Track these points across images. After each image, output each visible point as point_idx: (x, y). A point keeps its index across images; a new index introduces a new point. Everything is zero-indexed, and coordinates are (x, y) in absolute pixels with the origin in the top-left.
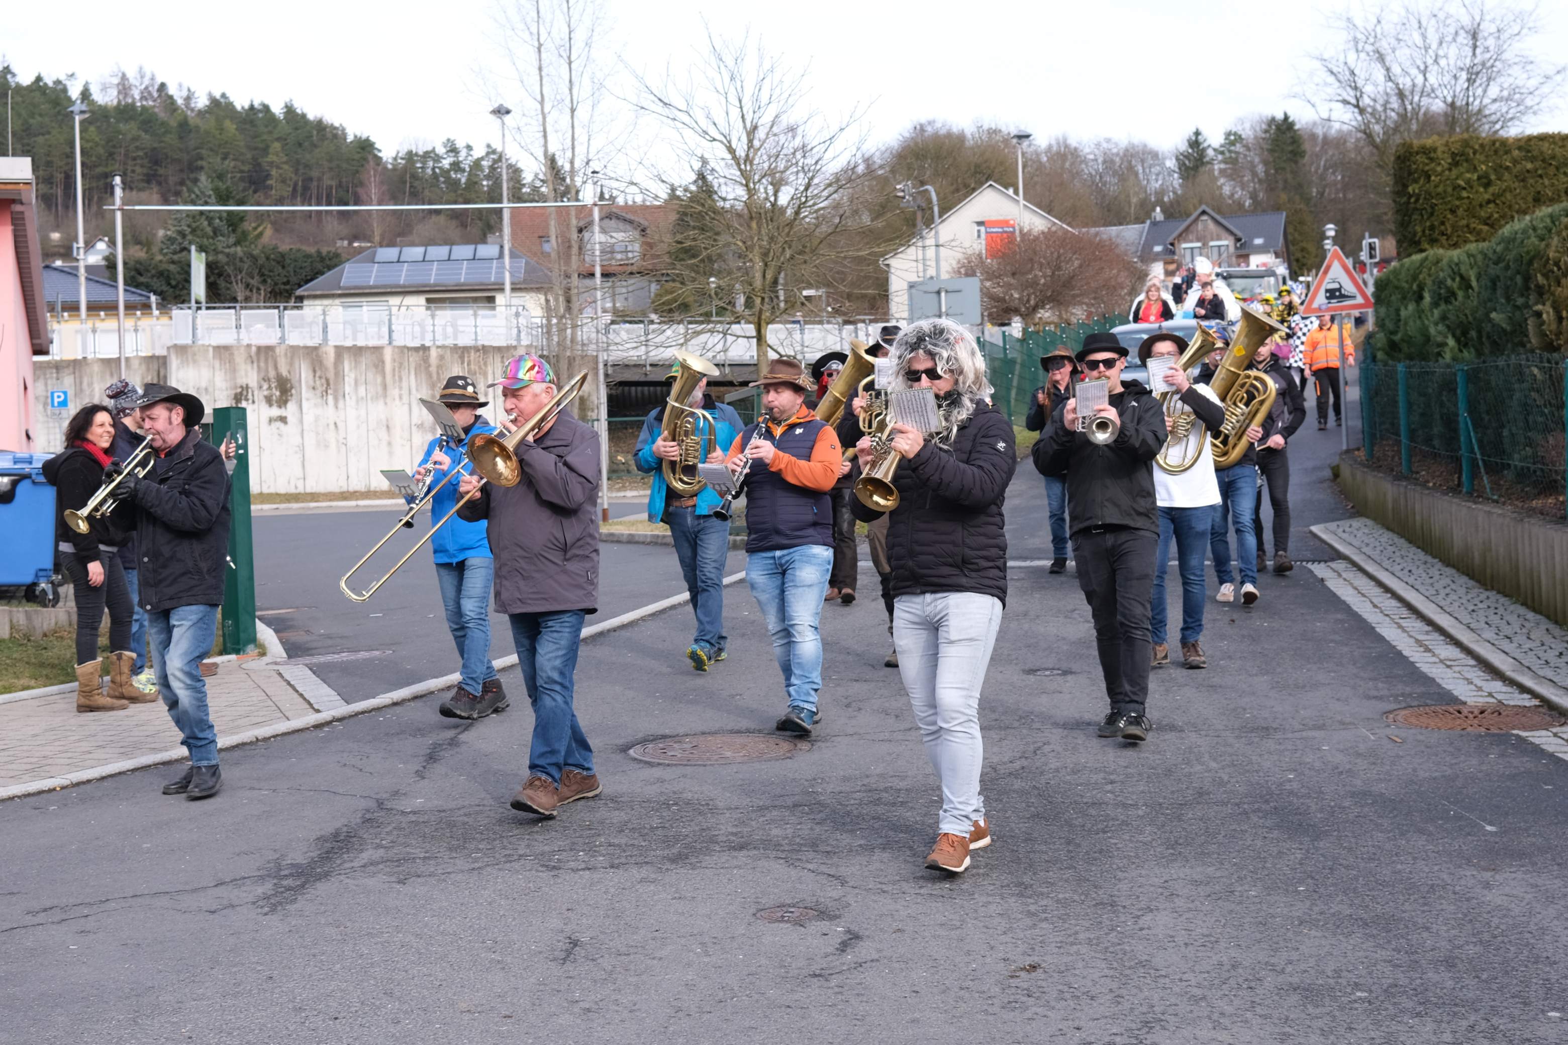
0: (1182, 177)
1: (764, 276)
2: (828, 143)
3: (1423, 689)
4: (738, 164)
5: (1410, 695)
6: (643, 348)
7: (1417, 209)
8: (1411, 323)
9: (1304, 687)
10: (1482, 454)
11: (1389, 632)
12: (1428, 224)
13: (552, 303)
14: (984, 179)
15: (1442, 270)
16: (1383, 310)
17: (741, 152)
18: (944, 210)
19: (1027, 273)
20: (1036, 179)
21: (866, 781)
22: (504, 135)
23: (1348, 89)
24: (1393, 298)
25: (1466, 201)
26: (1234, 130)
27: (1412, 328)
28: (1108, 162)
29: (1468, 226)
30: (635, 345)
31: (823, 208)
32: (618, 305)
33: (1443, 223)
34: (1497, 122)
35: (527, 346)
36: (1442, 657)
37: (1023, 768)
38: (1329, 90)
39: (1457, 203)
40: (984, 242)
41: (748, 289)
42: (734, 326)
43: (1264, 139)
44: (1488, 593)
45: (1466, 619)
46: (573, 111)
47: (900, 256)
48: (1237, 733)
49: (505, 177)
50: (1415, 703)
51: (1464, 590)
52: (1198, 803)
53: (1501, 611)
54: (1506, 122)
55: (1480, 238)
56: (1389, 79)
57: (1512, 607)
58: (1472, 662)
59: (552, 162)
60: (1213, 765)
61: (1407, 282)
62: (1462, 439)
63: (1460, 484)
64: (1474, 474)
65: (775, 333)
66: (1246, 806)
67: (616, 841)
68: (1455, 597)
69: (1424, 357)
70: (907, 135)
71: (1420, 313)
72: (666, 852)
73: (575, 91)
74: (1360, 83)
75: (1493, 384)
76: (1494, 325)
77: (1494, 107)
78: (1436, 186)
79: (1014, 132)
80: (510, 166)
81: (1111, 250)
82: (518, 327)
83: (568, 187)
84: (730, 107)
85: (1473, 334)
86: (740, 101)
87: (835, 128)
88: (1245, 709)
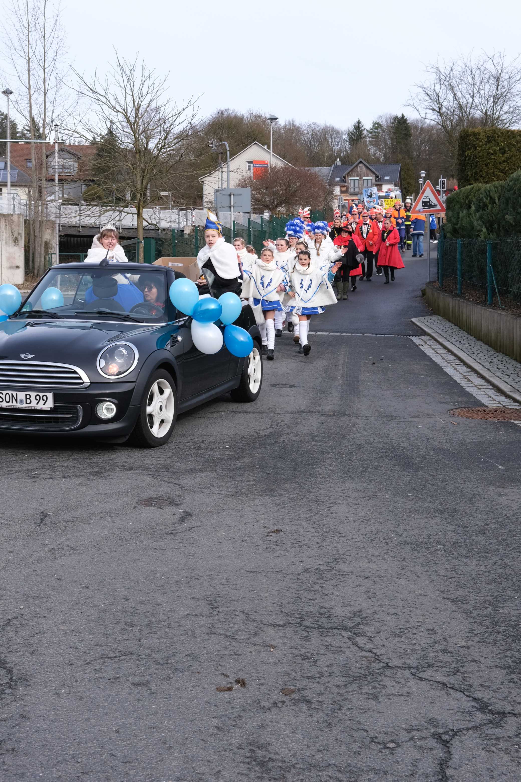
0: (350, 144)
1: (142, 183)
2: (176, 116)
3: (466, 399)
4: (131, 124)
5: (461, 402)
6: (78, 218)
7: (468, 163)
8: (465, 220)
9: (409, 396)
10: (497, 285)
11: (450, 371)
12: (474, 171)
13: (32, 193)
14: (252, 140)
15: (482, 194)
16: (450, 213)
17: (132, 119)
18: (232, 155)
19: (273, 188)
20: (278, 141)
21: (192, 437)
22: (9, 105)
23: (435, 103)
24: (456, 207)
25: (493, 160)
26: (377, 121)
27: (465, 222)
28: (314, 135)
29: (493, 173)
30: (74, 215)
31: (173, 150)
32: (65, 196)
33: (481, 171)
34: (506, 124)
35: (18, 214)
36: (476, 384)
37: (271, 433)
38: (426, 103)
39: (489, 161)
40: (252, 171)
41: (133, 189)
42: (125, 209)
43: (391, 127)
44: (498, 354)
45: (488, 366)
46: (45, 94)
47: (212, 175)
48: (377, 418)
49: (9, 126)
50: (463, 406)
51: (487, 352)
52: (359, 452)
53: (504, 362)
54: (511, 123)
55: (499, 179)
56: (455, 99)
57: (510, 361)
58: (491, 387)
59: (33, 120)
60: (365, 433)
61: (463, 199)
62: (488, 278)
63: (486, 300)
64: (493, 295)
65: (147, 213)
66: (382, 454)
67: (66, 465)
68: (482, 355)
69: (470, 236)
70: (214, 116)
71: (469, 214)
72: (91, 470)
73: (47, 84)
74: (441, 101)
75: (505, 251)
76: (506, 222)
77: (505, 116)
78: (479, 153)
79: (268, 117)
80: (11, 122)
81: (315, 178)
82: (14, 205)
83: (40, 134)
84: (127, 95)
85: (496, 226)
86: (132, 92)
87: (180, 108)
88: (380, 407)
